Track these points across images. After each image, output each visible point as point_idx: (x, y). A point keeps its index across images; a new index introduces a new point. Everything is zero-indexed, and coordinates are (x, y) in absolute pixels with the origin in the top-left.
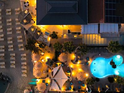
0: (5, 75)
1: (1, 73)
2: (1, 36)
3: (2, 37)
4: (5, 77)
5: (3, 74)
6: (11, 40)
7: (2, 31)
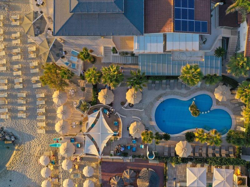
0: (9, 131)
1: (2, 128)
2: (3, 63)
3: (4, 65)
4: (8, 134)
5: (5, 129)
6: (19, 70)
7: (3, 53)
